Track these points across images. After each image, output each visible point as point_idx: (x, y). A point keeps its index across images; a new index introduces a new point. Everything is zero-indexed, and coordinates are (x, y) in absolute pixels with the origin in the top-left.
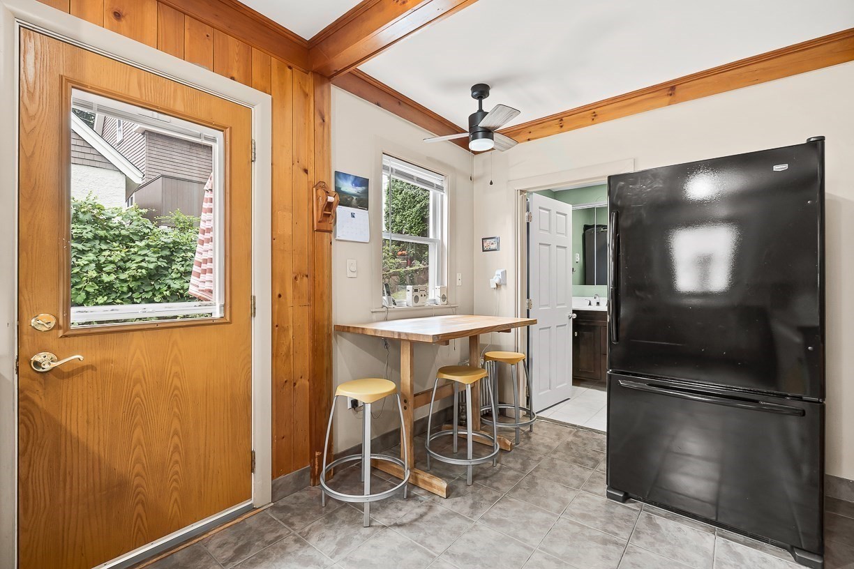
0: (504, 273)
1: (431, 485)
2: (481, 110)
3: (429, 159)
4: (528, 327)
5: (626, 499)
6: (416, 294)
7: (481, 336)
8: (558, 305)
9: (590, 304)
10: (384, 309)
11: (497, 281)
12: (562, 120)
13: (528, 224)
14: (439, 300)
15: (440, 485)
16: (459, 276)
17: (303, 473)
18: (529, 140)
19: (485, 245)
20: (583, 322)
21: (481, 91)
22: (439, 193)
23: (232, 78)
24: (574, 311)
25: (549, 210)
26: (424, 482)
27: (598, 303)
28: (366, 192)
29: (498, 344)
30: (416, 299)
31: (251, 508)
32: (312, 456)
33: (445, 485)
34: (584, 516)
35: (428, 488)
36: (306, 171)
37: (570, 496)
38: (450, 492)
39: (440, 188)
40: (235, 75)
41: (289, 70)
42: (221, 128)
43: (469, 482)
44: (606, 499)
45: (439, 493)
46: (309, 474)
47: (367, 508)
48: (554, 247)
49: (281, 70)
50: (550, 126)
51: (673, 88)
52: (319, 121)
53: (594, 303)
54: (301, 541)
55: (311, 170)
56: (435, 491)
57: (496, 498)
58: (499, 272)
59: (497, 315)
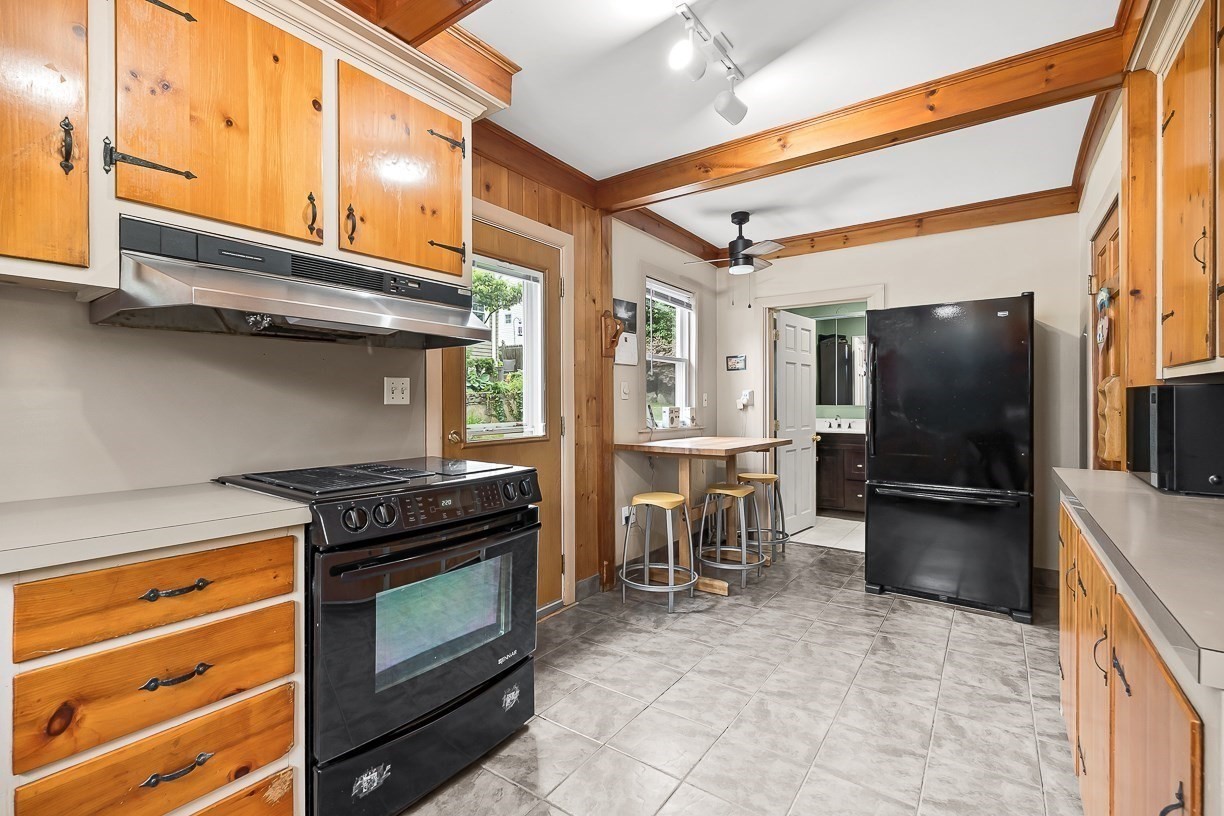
0: (752, 394)
1: (712, 586)
2: (741, 237)
3: (682, 278)
4: (775, 449)
5: (882, 591)
6: (672, 415)
7: (739, 456)
8: (803, 426)
9: (830, 426)
10: (648, 430)
11: (745, 402)
12: (813, 240)
13: (775, 342)
14: (688, 422)
15: (721, 586)
16: (705, 396)
17: (594, 579)
18: (778, 257)
19: (730, 363)
20: (828, 446)
21: (741, 218)
22: (687, 311)
23: (550, 225)
24: (818, 434)
25: (794, 327)
26: (705, 585)
27: (839, 426)
28: (634, 316)
29: (745, 467)
30: (672, 420)
31: (562, 605)
32: (601, 565)
33: (726, 585)
34: (848, 603)
35: (709, 590)
36: (594, 301)
37: (833, 592)
38: (731, 592)
39: (689, 306)
40: (551, 222)
41: (583, 210)
42: (542, 270)
43: (743, 585)
44: (864, 593)
45: (721, 592)
46: (598, 582)
47: (671, 597)
48: (799, 365)
49: (578, 210)
50: (801, 245)
51: (920, 221)
52: (604, 252)
53: (835, 424)
54: (624, 621)
55: (598, 300)
56: (717, 591)
57: (771, 595)
58: (746, 392)
59: (744, 436)
